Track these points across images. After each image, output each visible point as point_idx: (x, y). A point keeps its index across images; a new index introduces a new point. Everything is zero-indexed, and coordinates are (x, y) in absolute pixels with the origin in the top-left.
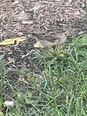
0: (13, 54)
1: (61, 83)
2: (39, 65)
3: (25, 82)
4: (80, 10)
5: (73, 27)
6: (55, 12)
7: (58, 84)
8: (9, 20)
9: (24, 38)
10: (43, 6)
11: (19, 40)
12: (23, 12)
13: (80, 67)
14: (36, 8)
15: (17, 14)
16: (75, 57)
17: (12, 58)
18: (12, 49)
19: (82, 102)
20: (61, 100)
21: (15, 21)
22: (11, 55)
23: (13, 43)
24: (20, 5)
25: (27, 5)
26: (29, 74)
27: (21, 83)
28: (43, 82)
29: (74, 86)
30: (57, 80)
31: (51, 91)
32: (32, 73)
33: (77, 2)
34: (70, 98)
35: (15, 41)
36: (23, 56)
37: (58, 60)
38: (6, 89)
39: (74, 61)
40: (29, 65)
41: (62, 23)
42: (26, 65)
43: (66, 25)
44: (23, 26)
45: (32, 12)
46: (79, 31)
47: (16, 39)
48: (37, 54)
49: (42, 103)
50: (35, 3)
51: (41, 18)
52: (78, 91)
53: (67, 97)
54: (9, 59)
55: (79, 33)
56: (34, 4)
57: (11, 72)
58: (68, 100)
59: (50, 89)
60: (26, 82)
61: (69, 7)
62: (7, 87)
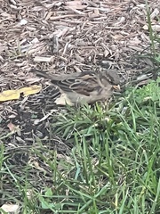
0: (18, 118)
1: (106, 171)
2: (65, 138)
3: (39, 168)
4: (140, 36)
5: (127, 66)
6: (94, 39)
7: (99, 173)
8: (11, 54)
9: (39, 88)
10: (71, 29)
11: (28, 91)
12: (36, 40)
13: (140, 140)
14: (59, 33)
15: (24, 44)
16: (130, 123)
17: (16, 124)
18: (16, 107)
19: (143, 205)
20: (105, 201)
21: (22, 57)
22: (13, 120)
23: (18, 97)
24: (29, 28)
25: (43, 28)
26: (48, 154)
27: (33, 171)
28: (73, 168)
29: (130, 176)
30: (99, 165)
31: (88, 184)
32: (52, 151)
33: (134, 21)
34: (121, 198)
35: (22, 94)
36: (36, 122)
37: (99, 128)
38: (4, 182)
39: (130, 129)
40: (46, 138)
41: (106, 59)
42: (41, 138)
43: (114, 63)
44: (35, 66)
45: (52, 40)
46: (139, 75)
47: (23, 90)
48: (62, 118)
49: (70, 206)
50: (57, 23)
51: (69, 51)
52: (137, 185)
53: (117, 196)
54: (11, 126)
55: (139, 78)
56: (55, 25)
57: (15, 151)
58: (119, 201)
59: (85, 181)
60: (42, 169)
61: (121, 29)
62: (7, 179)
